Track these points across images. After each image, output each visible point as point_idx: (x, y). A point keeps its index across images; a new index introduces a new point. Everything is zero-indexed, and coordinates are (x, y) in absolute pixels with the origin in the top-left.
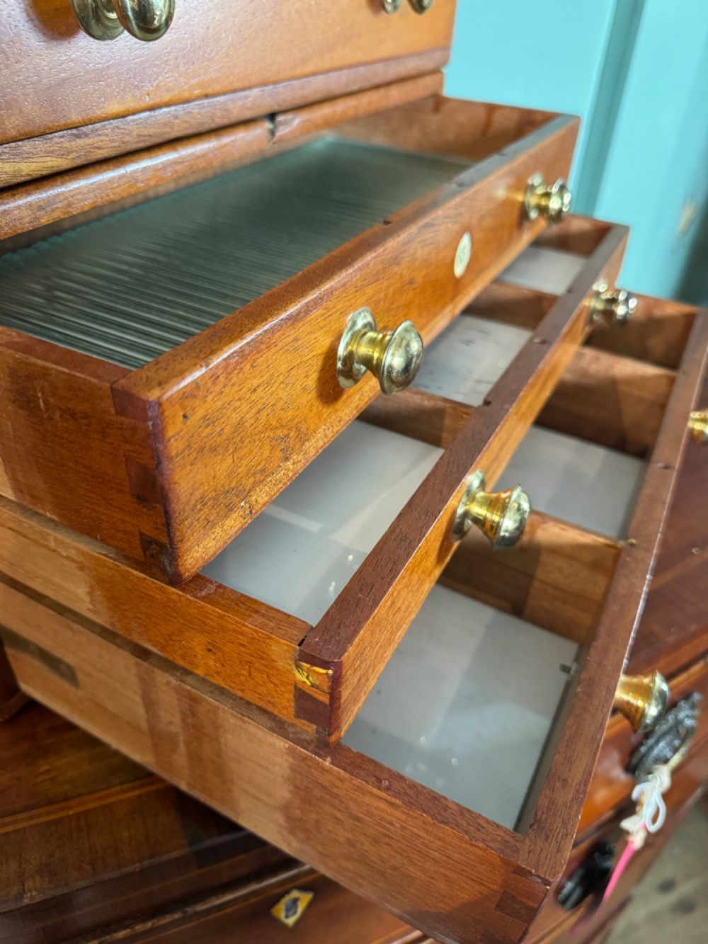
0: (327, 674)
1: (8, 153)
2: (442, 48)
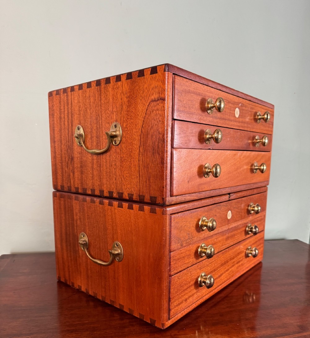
2: (267, 181)
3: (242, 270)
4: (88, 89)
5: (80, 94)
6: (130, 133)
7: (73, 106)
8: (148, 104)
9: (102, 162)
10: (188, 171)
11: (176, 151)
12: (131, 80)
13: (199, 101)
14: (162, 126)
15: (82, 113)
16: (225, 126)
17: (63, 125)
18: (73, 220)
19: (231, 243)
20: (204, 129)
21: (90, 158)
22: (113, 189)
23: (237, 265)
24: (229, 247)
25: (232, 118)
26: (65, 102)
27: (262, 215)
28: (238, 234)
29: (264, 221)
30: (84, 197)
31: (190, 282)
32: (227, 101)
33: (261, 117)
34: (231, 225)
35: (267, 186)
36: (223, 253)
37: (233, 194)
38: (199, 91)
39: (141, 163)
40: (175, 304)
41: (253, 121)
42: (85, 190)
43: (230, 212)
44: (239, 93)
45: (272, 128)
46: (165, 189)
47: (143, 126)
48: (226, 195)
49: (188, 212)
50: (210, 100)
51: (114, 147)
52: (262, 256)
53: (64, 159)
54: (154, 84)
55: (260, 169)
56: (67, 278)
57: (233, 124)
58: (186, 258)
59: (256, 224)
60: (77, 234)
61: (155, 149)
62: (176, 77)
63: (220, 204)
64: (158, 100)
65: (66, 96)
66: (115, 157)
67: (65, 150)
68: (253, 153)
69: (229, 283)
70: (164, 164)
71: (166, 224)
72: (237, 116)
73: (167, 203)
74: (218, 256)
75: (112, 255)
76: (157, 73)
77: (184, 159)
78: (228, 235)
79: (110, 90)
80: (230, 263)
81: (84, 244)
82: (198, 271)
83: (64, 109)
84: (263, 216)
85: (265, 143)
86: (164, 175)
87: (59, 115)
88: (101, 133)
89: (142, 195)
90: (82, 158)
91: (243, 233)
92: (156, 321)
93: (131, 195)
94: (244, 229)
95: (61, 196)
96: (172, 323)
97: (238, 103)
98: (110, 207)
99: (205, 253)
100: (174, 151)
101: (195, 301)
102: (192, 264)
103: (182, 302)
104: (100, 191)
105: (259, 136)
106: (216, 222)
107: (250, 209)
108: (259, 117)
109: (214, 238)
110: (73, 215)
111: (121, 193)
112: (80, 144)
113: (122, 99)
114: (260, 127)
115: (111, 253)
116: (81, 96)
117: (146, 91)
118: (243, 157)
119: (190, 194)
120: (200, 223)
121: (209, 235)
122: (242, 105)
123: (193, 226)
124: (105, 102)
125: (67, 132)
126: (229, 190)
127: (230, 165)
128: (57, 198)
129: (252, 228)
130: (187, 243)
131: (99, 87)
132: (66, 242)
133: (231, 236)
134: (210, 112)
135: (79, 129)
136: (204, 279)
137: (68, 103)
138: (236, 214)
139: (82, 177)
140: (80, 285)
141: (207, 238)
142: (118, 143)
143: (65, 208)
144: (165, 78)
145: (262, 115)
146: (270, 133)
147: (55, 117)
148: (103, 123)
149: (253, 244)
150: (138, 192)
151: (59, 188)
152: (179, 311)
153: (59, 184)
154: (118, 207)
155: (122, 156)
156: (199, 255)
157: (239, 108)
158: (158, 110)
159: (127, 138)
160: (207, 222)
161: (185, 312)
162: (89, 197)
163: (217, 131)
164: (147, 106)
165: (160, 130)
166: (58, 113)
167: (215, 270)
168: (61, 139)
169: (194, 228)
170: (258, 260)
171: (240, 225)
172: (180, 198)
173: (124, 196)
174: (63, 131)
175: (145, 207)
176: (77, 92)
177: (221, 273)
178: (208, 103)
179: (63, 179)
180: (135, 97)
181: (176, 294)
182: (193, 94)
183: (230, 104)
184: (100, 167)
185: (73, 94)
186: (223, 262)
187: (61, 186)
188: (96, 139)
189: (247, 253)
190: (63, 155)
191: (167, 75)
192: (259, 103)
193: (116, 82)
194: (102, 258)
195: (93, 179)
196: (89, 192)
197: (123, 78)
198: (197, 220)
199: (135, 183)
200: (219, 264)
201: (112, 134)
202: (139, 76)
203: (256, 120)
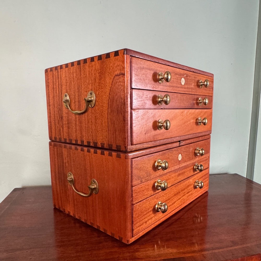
2: (210, 131)
3: (192, 198)
4: (72, 67)
5: (67, 71)
6: (101, 98)
7: (62, 79)
8: (113, 78)
9: (82, 120)
10: (145, 126)
11: (134, 111)
12: (101, 60)
13: (152, 75)
14: (123, 94)
15: (68, 84)
16: (173, 92)
17: (55, 93)
18: (63, 163)
19: (182, 178)
20: (156, 94)
21: (74, 117)
22: (90, 140)
23: (187, 195)
24: (181, 181)
25: (179, 86)
26: (57, 76)
27: (206, 156)
28: (187, 171)
29: (209, 161)
30: (71, 145)
31: (149, 209)
32: (175, 73)
33: (202, 84)
34: (181, 164)
35: (210, 134)
36: (175, 186)
37: (182, 141)
38: (152, 68)
39: (109, 120)
40: (137, 225)
41: (196, 87)
42: (71, 140)
43: (180, 155)
44: (184, 67)
45: (213, 91)
46: (126, 140)
47: (110, 93)
48: (177, 142)
49: (146, 156)
50: (160, 73)
51: (90, 108)
52: (208, 187)
53: (56, 118)
54: (117, 63)
55: (203, 122)
56: (60, 206)
57: (180, 89)
58: (145, 191)
59: (202, 163)
60: (66, 173)
61: (119, 110)
62: (133, 58)
63: (172, 149)
64: (120, 75)
65: (57, 72)
66: (91, 116)
67: (57, 112)
68: (198, 110)
69: (181, 208)
70: (125, 121)
71: (128, 166)
72: (183, 84)
73: (129, 150)
74: (171, 188)
75: (90, 189)
76: (119, 55)
77: (141, 117)
78: (179, 172)
79: (87, 67)
80: (182, 194)
81: (71, 180)
82: (156, 200)
83: (56, 81)
84: (208, 157)
85: (206, 103)
86: (125, 129)
87: (52, 86)
88: (81, 99)
89: (110, 145)
90: (68, 117)
91: (192, 170)
92: (123, 238)
93: (103, 144)
94: (192, 167)
95: (55, 145)
96: (135, 240)
97: (183, 75)
98: (88, 153)
99: (160, 186)
100: (133, 111)
101: (154, 223)
102: (150, 195)
103: (143, 224)
104: (81, 141)
105: (202, 97)
106: (168, 163)
107: (197, 152)
108: (201, 84)
109: (168, 175)
110: (63, 160)
111: (96, 143)
112: (67, 107)
113: (95, 74)
114: (202, 91)
115: (89, 188)
116: (67, 72)
117: (111, 68)
118: (189, 114)
119: (147, 143)
120: (156, 164)
121: (164, 173)
122: (187, 76)
123: (150, 167)
124: (84, 76)
125: (58, 98)
126: (179, 139)
127: (179, 120)
128: (52, 146)
129: (198, 166)
130: (146, 180)
131: (79, 65)
132: (59, 179)
133: (181, 174)
134: (161, 82)
135: (66, 96)
136: (160, 206)
137: (58, 77)
138: (185, 156)
139: (68, 131)
140: (69, 211)
141: (162, 175)
142: (93, 106)
143: (58, 154)
144: (124, 59)
145: (203, 82)
146: (211, 95)
147: (50, 87)
148: (82, 92)
149: (200, 178)
150: (108, 142)
151: (53, 139)
152: (141, 230)
153: (53, 136)
154: (94, 153)
155: (96, 115)
156: (156, 188)
157: (184, 78)
158: (120, 82)
159: (99, 102)
160: (161, 163)
161: (145, 231)
162: (74, 145)
163: (166, 96)
164: (112, 80)
165: (122, 96)
166: (52, 84)
167: (169, 199)
168: (54, 103)
169: (152, 168)
170: (205, 190)
171: (189, 164)
172: (139, 146)
173: (98, 145)
174: (55, 97)
175: (113, 153)
176: (64, 70)
177: (175, 201)
178: (159, 75)
179: (56, 133)
180: (104, 72)
181: (138, 218)
182: (147, 69)
183: (177, 75)
184: (81, 123)
185: (61, 70)
186: (176, 193)
187: (54, 137)
188: (78, 103)
189: (195, 185)
190: (56, 115)
191: (125, 57)
192: (201, 73)
193: (91, 62)
194: (84, 192)
195: (76, 132)
196: (74, 142)
197: (96, 60)
198: (153, 162)
199: (105, 135)
200: (173, 194)
201: (88, 100)
202: (106, 58)
203: (198, 86)
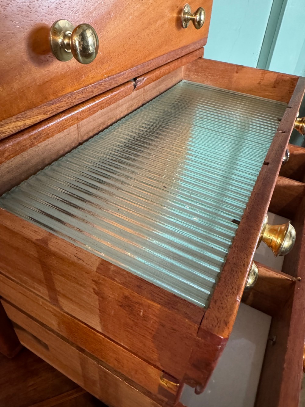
0: (177, 386)
1: (20, 117)
35: (204, 47)
55: (194, 21)
